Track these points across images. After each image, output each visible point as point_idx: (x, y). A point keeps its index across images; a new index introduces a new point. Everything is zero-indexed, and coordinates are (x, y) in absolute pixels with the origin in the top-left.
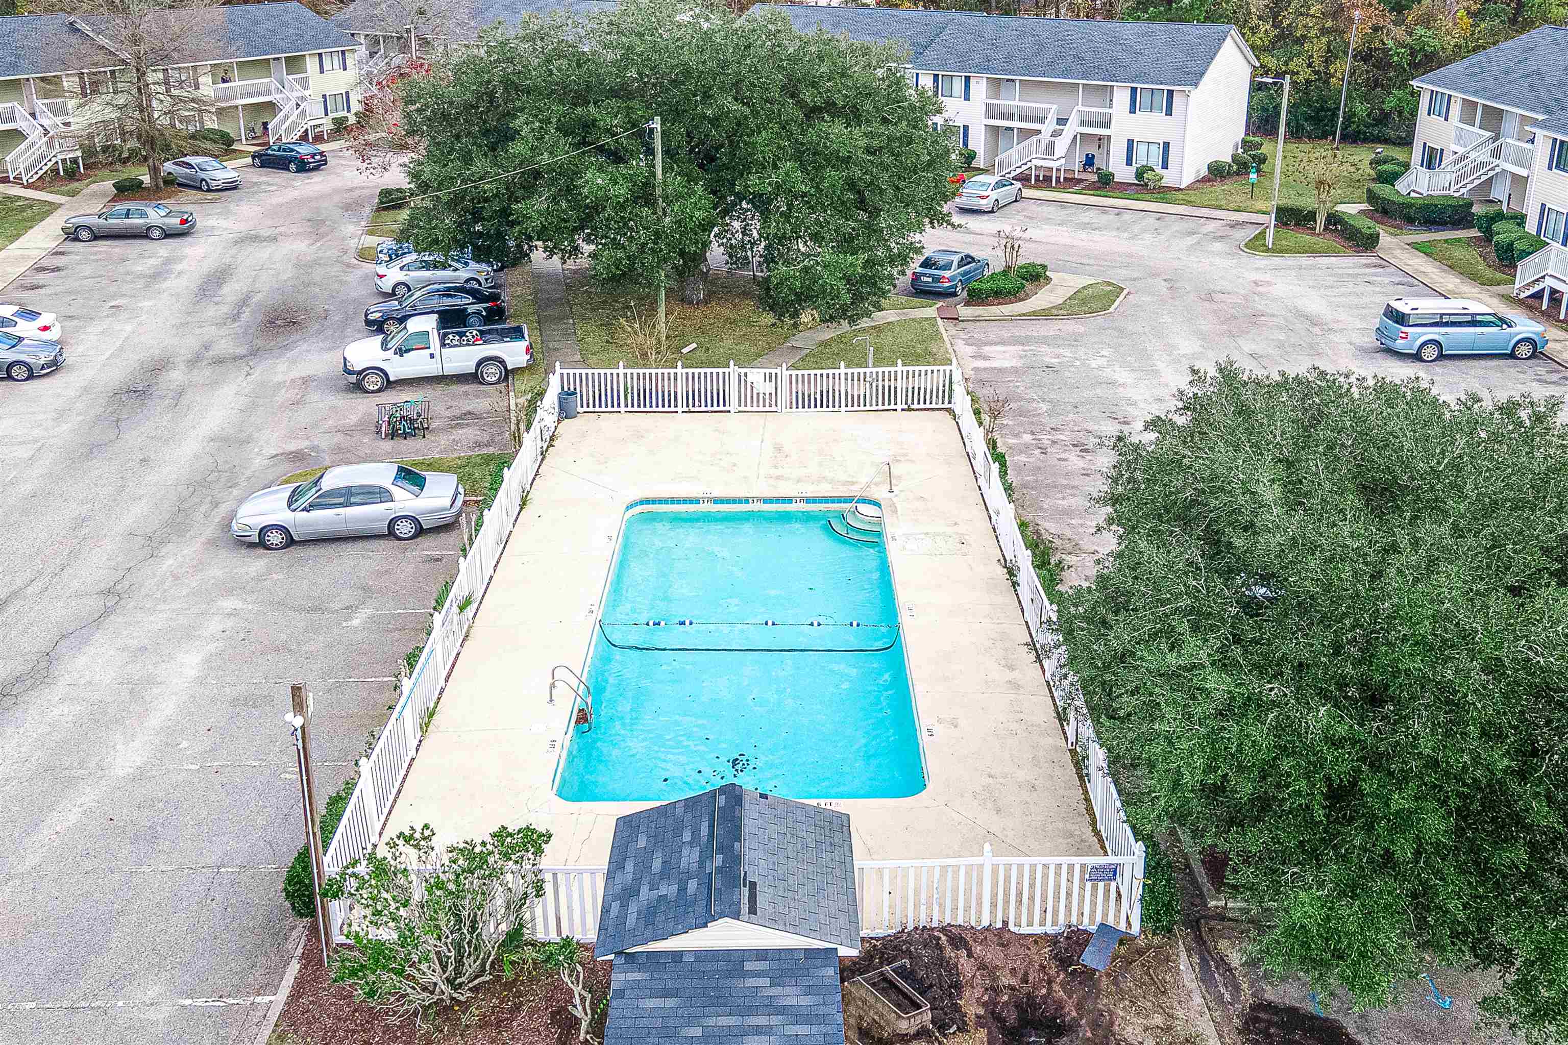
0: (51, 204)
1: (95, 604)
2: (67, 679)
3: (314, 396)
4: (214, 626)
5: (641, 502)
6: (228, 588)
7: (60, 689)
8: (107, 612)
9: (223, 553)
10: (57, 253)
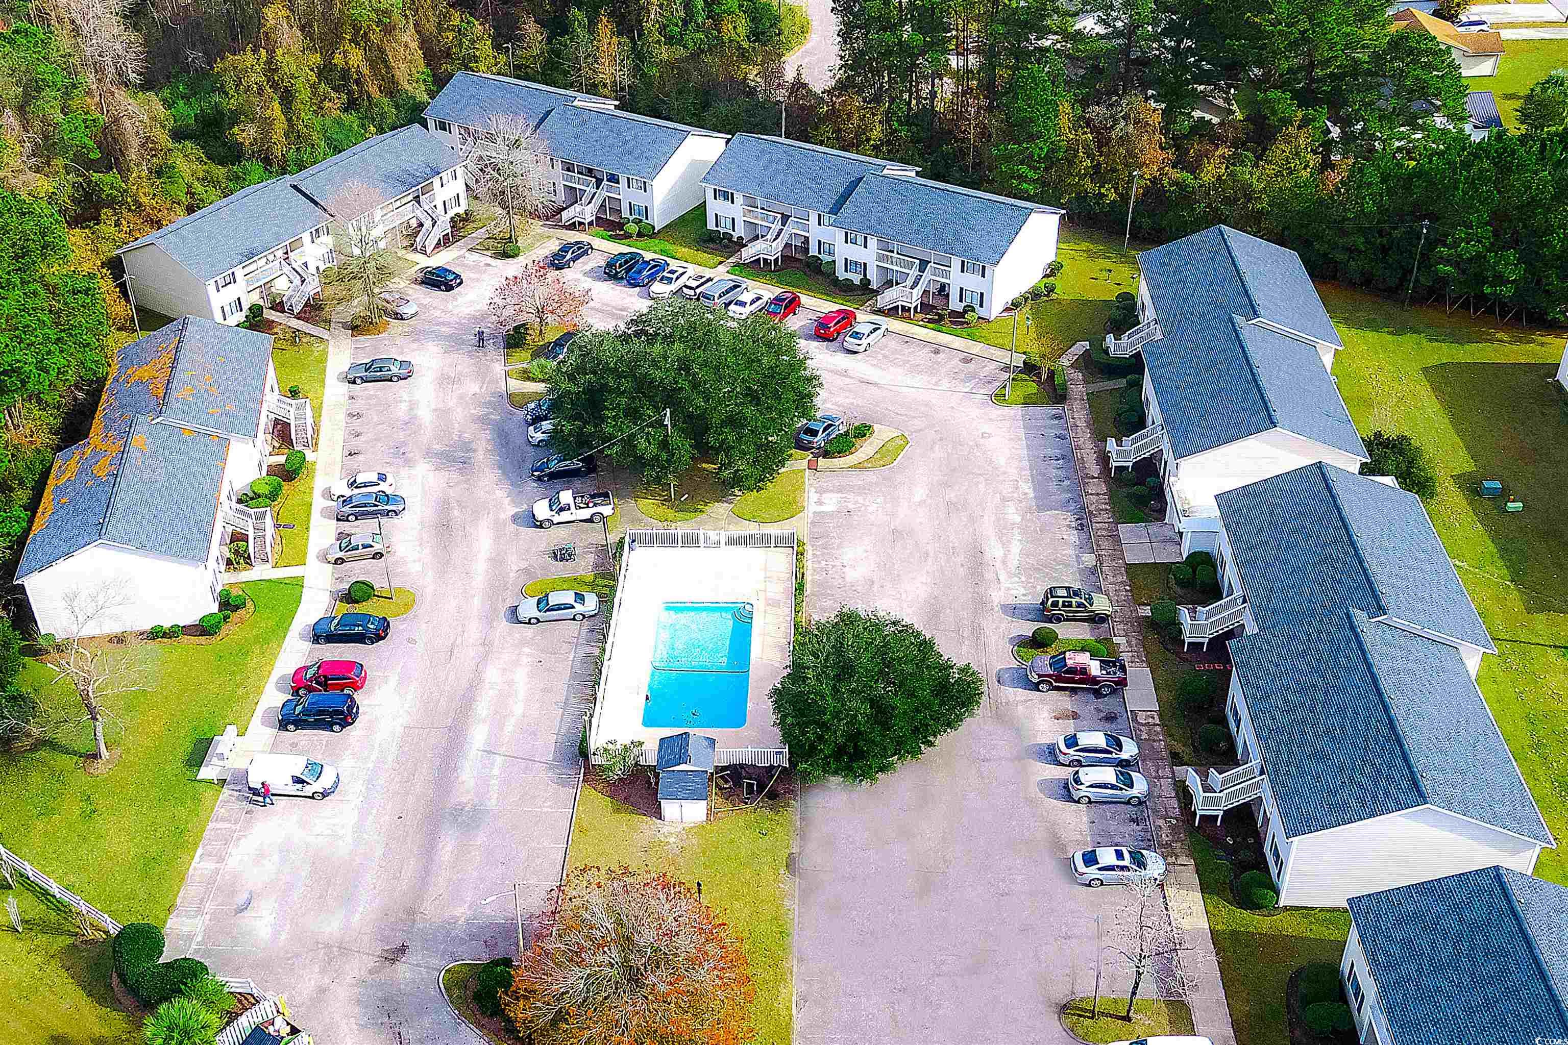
2: (488, 681)
8: (487, 653)
10: (353, 398)
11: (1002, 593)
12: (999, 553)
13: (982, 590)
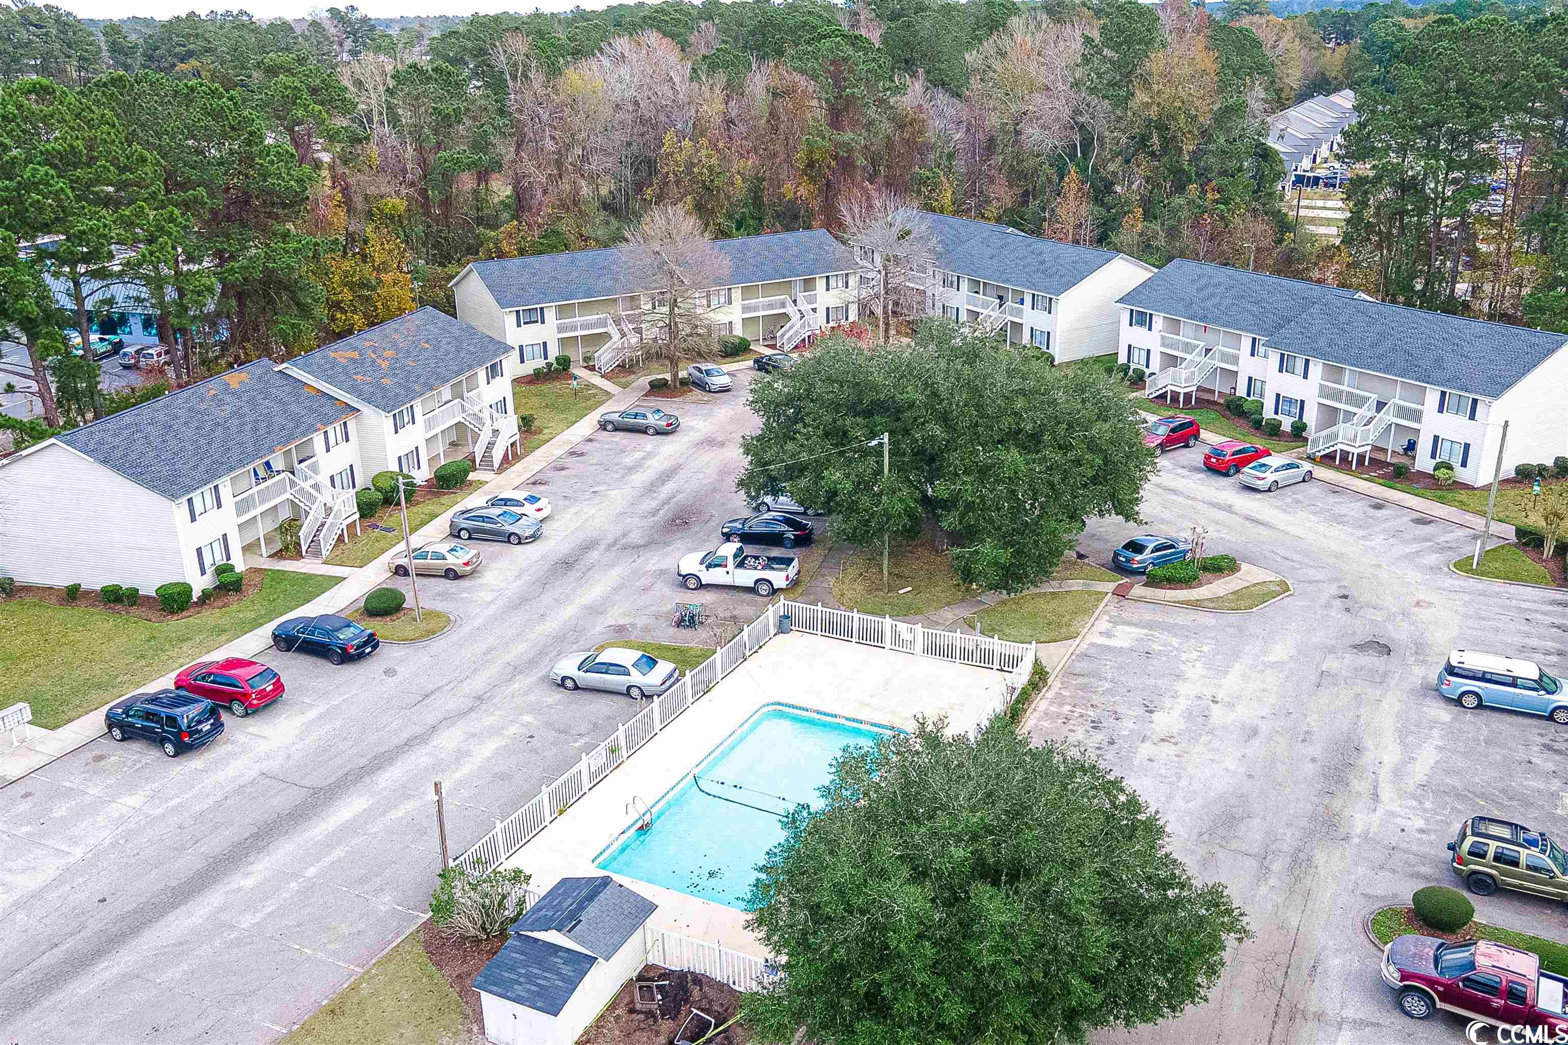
0: (608, 393)
1: (469, 703)
2: (435, 744)
3: (659, 585)
4: (513, 729)
5: (775, 704)
6: (534, 709)
7: (429, 748)
8: (471, 710)
9: (544, 686)
10: (591, 440)
11: (1376, 818)
12: (1391, 755)
13: (1336, 804)
